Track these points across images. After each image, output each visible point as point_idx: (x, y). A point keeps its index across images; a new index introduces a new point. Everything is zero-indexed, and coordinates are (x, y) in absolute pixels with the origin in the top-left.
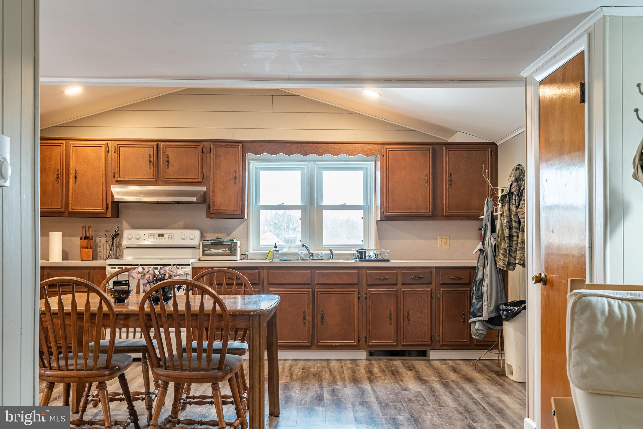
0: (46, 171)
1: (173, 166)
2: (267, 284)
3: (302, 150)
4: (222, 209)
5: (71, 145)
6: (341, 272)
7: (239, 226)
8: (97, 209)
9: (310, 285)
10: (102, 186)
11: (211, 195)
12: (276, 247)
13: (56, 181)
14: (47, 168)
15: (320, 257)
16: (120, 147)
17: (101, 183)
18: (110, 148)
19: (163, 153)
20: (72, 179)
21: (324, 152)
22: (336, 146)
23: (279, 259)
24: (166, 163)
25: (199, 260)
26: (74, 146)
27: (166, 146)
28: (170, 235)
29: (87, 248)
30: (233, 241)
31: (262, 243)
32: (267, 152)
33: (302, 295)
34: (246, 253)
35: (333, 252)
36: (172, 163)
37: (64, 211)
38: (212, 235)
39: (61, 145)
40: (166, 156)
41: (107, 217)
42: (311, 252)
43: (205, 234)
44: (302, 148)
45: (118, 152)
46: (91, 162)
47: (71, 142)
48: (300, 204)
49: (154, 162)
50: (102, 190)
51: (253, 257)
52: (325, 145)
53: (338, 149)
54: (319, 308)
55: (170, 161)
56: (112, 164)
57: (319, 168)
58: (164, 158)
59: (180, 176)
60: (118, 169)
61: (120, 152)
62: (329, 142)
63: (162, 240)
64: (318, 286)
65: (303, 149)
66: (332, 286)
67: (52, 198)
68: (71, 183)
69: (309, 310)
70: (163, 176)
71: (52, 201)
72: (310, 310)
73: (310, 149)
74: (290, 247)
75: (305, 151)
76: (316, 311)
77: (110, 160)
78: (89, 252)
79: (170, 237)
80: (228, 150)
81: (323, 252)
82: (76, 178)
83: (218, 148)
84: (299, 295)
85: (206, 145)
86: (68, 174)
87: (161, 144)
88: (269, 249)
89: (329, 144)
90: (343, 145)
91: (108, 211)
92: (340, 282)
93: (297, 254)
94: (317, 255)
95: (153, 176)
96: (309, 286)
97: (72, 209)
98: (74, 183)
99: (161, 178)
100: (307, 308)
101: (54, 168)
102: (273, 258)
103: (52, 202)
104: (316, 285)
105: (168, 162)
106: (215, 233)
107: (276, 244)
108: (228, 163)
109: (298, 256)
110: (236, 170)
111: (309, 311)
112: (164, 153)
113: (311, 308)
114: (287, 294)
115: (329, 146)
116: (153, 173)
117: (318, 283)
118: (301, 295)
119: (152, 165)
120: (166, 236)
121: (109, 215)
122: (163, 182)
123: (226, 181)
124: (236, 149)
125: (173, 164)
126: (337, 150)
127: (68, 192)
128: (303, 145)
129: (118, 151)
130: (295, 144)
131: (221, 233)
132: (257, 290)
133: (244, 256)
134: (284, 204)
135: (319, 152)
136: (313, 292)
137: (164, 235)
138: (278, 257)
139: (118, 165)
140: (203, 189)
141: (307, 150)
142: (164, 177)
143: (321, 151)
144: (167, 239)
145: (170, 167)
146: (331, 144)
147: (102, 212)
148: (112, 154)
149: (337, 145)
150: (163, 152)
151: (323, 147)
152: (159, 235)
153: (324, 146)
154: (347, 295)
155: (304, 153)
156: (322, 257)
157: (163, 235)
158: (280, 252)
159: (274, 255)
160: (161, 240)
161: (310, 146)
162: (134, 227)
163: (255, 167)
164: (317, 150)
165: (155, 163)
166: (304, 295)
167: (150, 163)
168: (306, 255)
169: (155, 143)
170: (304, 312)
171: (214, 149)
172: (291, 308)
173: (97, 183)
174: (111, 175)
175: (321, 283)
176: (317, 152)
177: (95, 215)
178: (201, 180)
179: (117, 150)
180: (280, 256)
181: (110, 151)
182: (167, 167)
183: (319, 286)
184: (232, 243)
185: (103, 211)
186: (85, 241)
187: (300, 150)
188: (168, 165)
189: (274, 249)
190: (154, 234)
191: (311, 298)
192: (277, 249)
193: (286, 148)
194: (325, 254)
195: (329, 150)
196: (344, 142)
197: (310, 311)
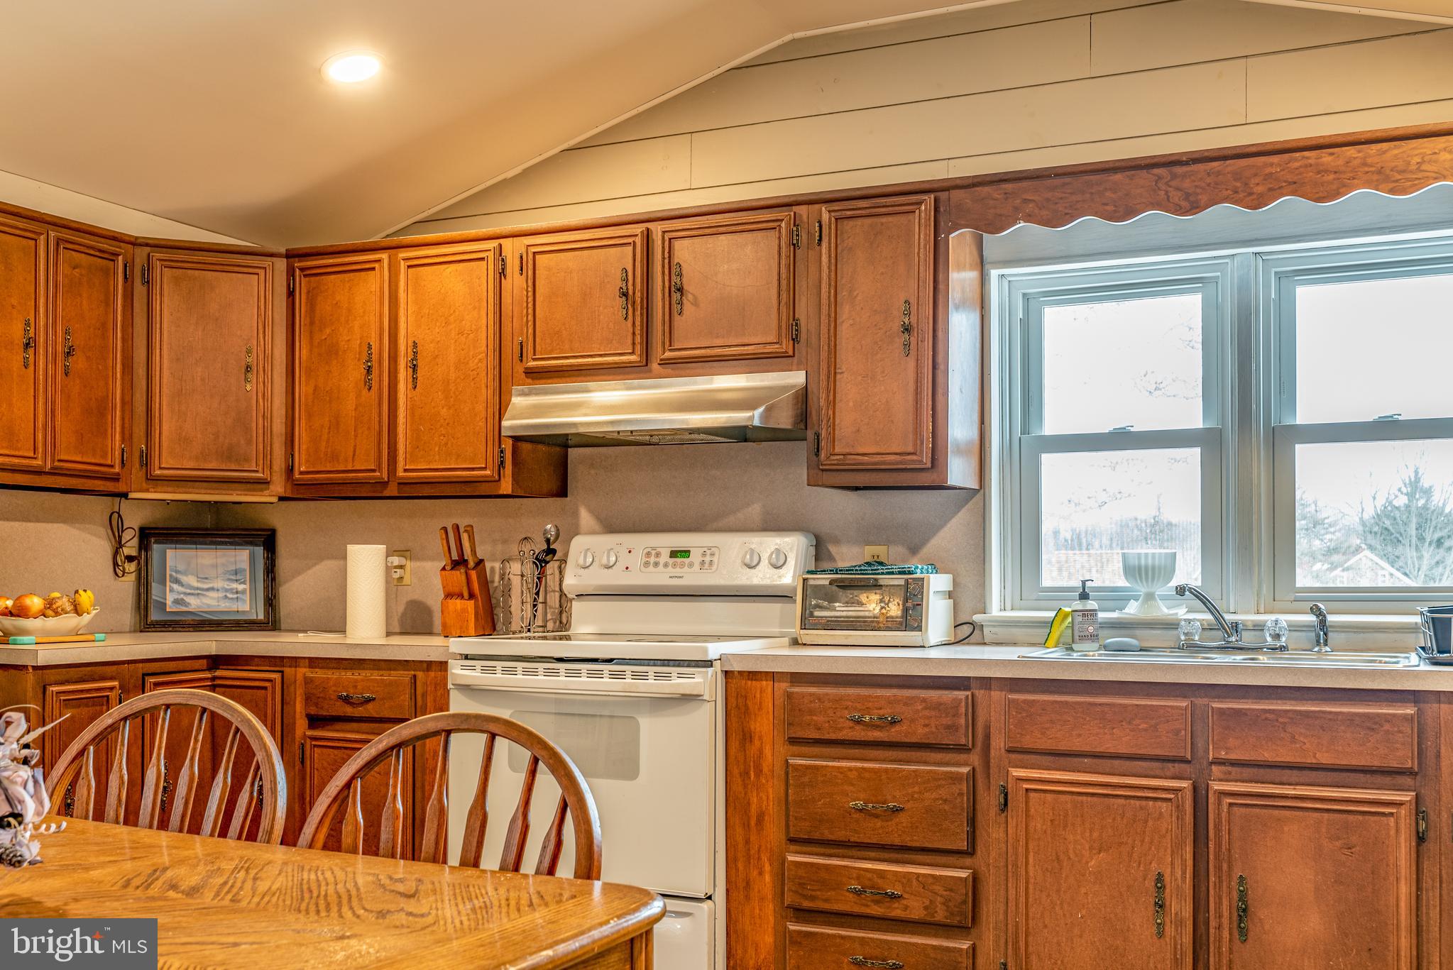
0: (340, 353)
1: (696, 303)
2: (1003, 750)
3: (1172, 193)
4: (861, 450)
5: (402, 262)
6: (1330, 713)
7: (953, 517)
8: (473, 469)
9: (1188, 762)
10: (484, 391)
11: (822, 402)
12: (1084, 596)
13: (365, 382)
14: (343, 343)
15: (1269, 639)
16: (534, 253)
17: (484, 381)
18: (509, 262)
19: (663, 262)
20: (403, 374)
21: (1270, 189)
22: (1326, 158)
23: (1096, 645)
24: (676, 296)
25: (795, 642)
26: (409, 267)
27: (674, 235)
28: (708, 552)
29: (461, 596)
30: (910, 573)
31: (1049, 578)
32: (1029, 218)
33: (1151, 803)
34: (977, 618)
35: (1331, 618)
36: (694, 295)
37: (386, 479)
38: (855, 550)
39: (376, 265)
40: (673, 271)
41: (501, 492)
42: (1229, 617)
43: (833, 549)
44: (1173, 183)
45: (530, 273)
46: (454, 311)
47: (403, 254)
48: (1202, 427)
49: (638, 294)
50: (485, 405)
51: (1002, 633)
52: (1275, 159)
53: (1336, 172)
54: (1225, 866)
55: (685, 287)
56: (515, 313)
57: (1279, 276)
58: (667, 278)
59: (717, 337)
60: (531, 331)
61: (537, 272)
62: (1294, 145)
63: (681, 570)
64: (1223, 768)
65: (1178, 189)
66: (1288, 772)
67: (356, 436)
68: (402, 387)
69: (1179, 873)
70: (664, 343)
71: (355, 446)
72: (1184, 873)
73: (1209, 185)
74: (1150, 597)
75: (1187, 196)
76: (1212, 879)
77: (509, 301)
78: (464, 610)
79: (707, 559)
80: (882, 224)
81: (1284, 619)
82: (415, 368)
83: (846, 222)
84: (1138, 803)
85: (805, 217)
86: (394, 358)
87: (657, 228)
88: (1057, 604)
89: (1297, 155)
90: (1359, 152)
91: (504, 472)
92: (1325, 758)
93: (1172, 625)
94: (1259, 627)
95: (634, 344)
96: (1183, 765)
97: (406, 470)
98: (410, 386)
99: (660, 349)
100: (1172, 864)
101: (358, 342)
102: (1073, 641)
103: (355, 451)
104: (1212, 763)
105: (680, 290)
106: (869, 543)
107: (1088, 584)
108: (882, 274)
109: (1175, 632)
110: (911, 301)
111: (1179, 878)
112: (667, 261)
113: (1190, 863)
114: (1084, 798)
115: (1296, 160)
116: (634, 333)
117: (1223, 754)
118: (1144, 803)
119: (629, 306)
120: (695, 557)
121: (506, 486)
122: (665, 363)
123: (876, 343)
124: (911, 216)
125: (695, 298)
126: (1331, 177)
127: (396, 417)
128: (1179, 170)
129: (530, 266)
130: (1144, 173)
131: (888, 543)
132: (962, 774)
133: (966, 630)
134: (1132, 429)
135: (1251, 194)
136: (1199, 795)
137: (689, 551)
138: (1093, 637)
139: (530, 317)
140: (797, 378)
141: (1198, 191)
142: (666, 347)
143: (1259, 189)
144: (697, 567)
145: (688, 307)
146: (1306, 154)
147: (486, 476)
148: (515, 283)
149: (1332, 154)
150: (664, 258)
151: (1268, 170)
152: (674, 554)
153: (1272, 165)
154: (1360, 818)
155: (1183, 203)
156: (1277, 637)
157: (686, 553)
158: (1101, 615)
159: (1076, 628)
160: (678, 572)
161: (1209, 174)
162: (611, 527)
163: (1024, 295)
164: (1238, 184)
165: (638, 300)
166: (1159, 803)
167: (624, 298)
168: (1207, 628)
169: (638, 229)
170: (1160, 878)
171: (830, 228)
172: (1101, 855)
173: (472, 384)
174: (510, 350)
175: (1233, 756)
176: (1241, 195)
177: (468, 490)
178: (786, 346)
179: (528, 265)
180: (1102, 633)
181: (508, 271)
182: (676, 308)
183: (1230, 768)
184: (907, 580)
185: (488, 472)
186: (453, 572)
187: (1167, 192)
188: (681, 303)
189: (1078, 605)
190: (658, 550)
191: (1189, 818)
192: (1091, 604)
193: (1108, 194)
194: (1294, 628)
195: (1295, 179)
196: (1363, 138)
197: (1184, 878)
